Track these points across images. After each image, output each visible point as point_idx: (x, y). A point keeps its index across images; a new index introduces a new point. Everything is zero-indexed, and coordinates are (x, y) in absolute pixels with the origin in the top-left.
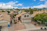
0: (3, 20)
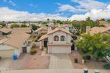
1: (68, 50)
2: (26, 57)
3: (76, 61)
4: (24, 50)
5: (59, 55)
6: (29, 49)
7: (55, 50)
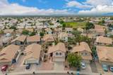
0: (32, 58)
4: (41, 59)
7: (57, 60)
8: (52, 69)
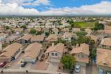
1: (59, 61)
2: (38, 62)
3: (60, 68)
5: (54, 63)
6: (39, 58)
7: (52, 60)
8: (46, 69)
